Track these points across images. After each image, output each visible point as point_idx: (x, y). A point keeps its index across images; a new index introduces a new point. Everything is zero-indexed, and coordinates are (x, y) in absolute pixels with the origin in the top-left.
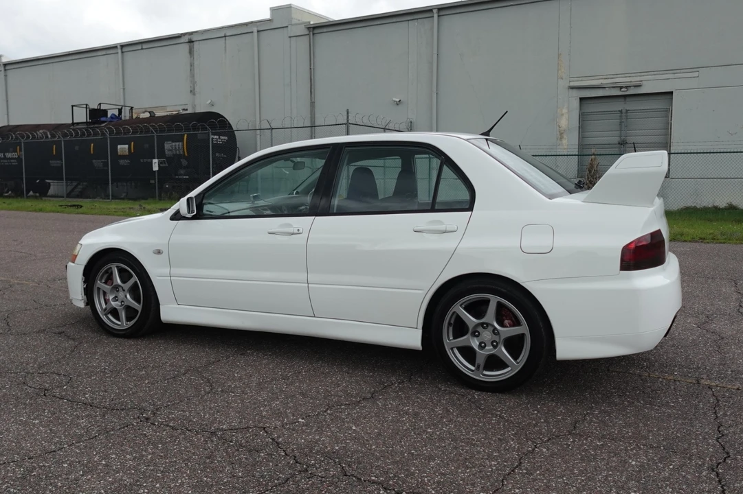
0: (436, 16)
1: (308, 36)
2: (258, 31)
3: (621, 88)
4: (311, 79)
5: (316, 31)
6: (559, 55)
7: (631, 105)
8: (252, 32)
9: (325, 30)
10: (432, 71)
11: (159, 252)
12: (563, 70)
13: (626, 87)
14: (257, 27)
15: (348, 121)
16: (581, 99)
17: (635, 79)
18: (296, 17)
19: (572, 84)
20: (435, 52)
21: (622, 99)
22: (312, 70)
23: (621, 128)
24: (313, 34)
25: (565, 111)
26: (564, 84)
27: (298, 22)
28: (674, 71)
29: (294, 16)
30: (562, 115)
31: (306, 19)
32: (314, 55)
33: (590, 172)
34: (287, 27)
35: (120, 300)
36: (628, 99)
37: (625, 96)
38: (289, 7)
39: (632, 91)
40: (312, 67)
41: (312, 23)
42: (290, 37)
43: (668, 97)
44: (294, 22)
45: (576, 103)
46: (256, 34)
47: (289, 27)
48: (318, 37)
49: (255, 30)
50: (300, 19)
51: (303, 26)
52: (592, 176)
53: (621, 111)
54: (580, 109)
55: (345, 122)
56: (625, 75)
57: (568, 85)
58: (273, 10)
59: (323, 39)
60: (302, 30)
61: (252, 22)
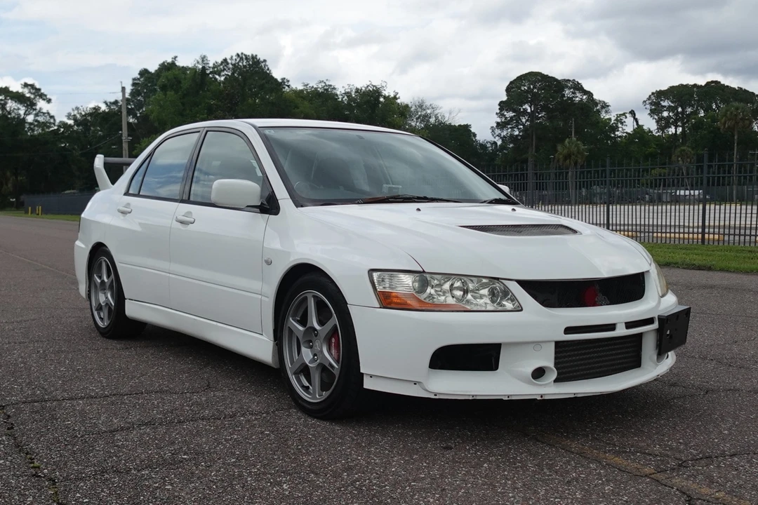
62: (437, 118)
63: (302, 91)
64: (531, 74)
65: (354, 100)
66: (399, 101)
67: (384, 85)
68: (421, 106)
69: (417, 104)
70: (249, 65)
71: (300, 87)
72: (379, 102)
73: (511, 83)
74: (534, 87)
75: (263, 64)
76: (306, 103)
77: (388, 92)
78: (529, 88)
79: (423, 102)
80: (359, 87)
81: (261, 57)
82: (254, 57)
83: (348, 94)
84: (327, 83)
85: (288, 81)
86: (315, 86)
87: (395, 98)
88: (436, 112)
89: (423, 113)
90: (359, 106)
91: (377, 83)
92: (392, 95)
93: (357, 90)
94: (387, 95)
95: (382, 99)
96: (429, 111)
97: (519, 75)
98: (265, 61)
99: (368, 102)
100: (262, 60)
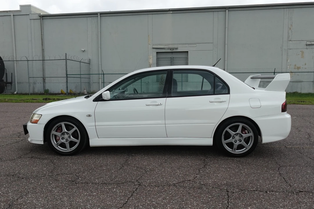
0: (99, 16)
1: (40, 20)
2: (13, 15)
3: (171, 49)
4: (42, 39)
5: (44, 18)
6: (149, 36)
7: (174, 56)
8: (10, 15)
9: (48, 18)
10: (98, 39)
11: (89, 116)
12: (150, 41)
13: (173, 49)
14: (13, 13)
15: (66, 58)
16: (157, 52)
17: (176, 46)
18: (33, 11)
19: (154, 47)
20: (99, 31)
21: (171, 53)
22: (42, 35)
23: (171, 64)
24: (42, 19)
25: (151, 57)
26: (151, 47)
27: (34, 13)
28: (188, 44)
29: (32, 10)
30: (150, 58)
31: (38, 12)
32: (43, 29)
33: (161, 80)
34: (29, 15)
35: (65, 139)
36: (173, 53)
37: (172, 52)
38: (30, 6)
39: (175, 51)
40: (42, 34)
41: (41, 14)
42: (31, 19)
43: (186, 53)
44: (32, 13)
45: (155, 54)
46: (12, 17)
47: (30, 15)
48: (45, 20)
49: (12, 14)
50: (35, 12)
51: (37, 15)
52: (162, 82)
53: (171, 58)
54: (157, 57)
55: (65, 58)
56: (172, 44)
57: (152, 47)
58: (21, 6)
59: (47, 22)
60: (37, 17)
61: (10, 11)
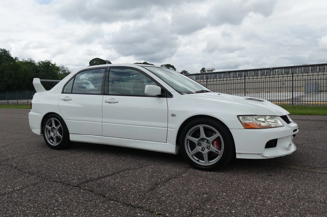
62: (68, 71)
63: (22, 62)
64: (96, 58)
65: (41, 65)
66: (56, 66)
67: (51, 60)
68: (63, 67)
69: (61, 67)
70: (3, 52)
71: (21, 60)
72: (50, 66)
73: (91, 61)
74: (98, 62)
75: (8, 52)
76: (25, 65)
77: (53, 63)
78: (96, 62)
79: (63, 66)
80: (43, 61)
81: (7, 50)
82: (4, 50)
83: (39, 63)
84: (32, 59)
85: (18, 58)
86: (27, 60)
87: (55, 65)
88: (68, 69)
89: (64, 69)
90: (43, 67)
91: (49, 60)
92: (54, 64)
93: (42, 62)
94: (52, 63)
95: (50, 65)
96: (65, 69)
97: (93, 59)
98: (8, 51)
99: (46, 66)
100: (7, 51)
